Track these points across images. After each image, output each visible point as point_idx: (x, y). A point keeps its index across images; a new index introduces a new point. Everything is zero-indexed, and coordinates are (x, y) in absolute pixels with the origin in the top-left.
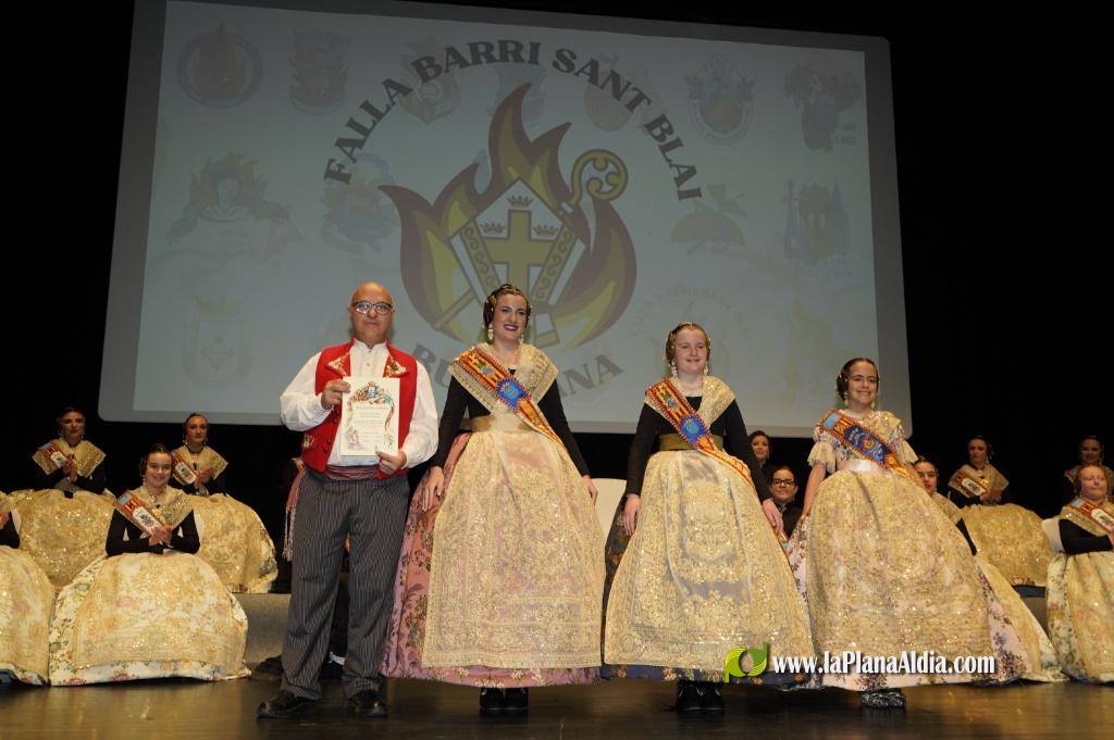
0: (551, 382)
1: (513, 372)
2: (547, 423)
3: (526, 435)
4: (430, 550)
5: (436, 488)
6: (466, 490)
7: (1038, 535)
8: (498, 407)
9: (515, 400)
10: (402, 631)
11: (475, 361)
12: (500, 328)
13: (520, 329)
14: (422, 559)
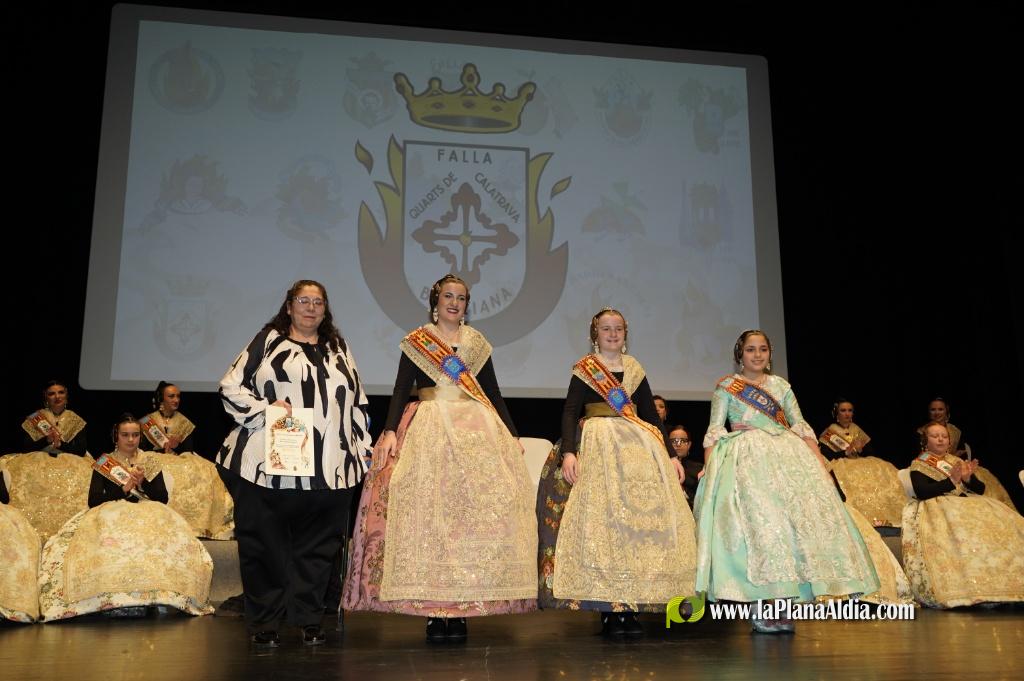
0: (485, 360)
1: (455, 349)
2: (483, 393)
3: (467, 404)
4: (386, 501)
5: (390, 450)
6: (417, 450)
7: (894, 483)
8: (442, 380)
9: (457, 374)
10: (364, 571)
11: (422, 339)
12: (444, 311)
13: (461, 312)
14: (380, 509)
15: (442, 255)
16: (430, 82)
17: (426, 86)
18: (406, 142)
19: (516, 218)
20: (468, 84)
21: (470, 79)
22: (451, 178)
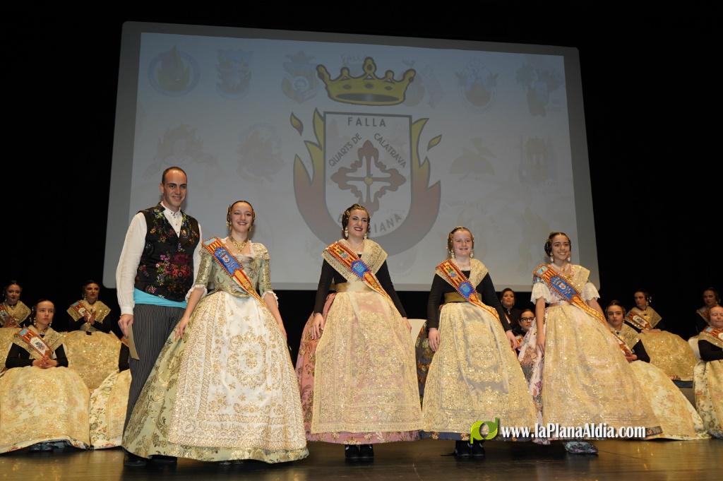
0: (382, 263)
1: (360, 256)
2: (381, 286)
3: (369, 294)
4: (314, 363)
5: (320, 326)
8: (351, 278)
9: (362, 273)
11: (338, 250)
12: (352, 230)
13: (364, 230)
14: (309, 370)
15: (352, 192)
16: (342, 70)
17: (339, 74)
18: (325, 113)
19: (404, 164)
20: (368, 72)
21: (370, 68)
22: (357, 137)
